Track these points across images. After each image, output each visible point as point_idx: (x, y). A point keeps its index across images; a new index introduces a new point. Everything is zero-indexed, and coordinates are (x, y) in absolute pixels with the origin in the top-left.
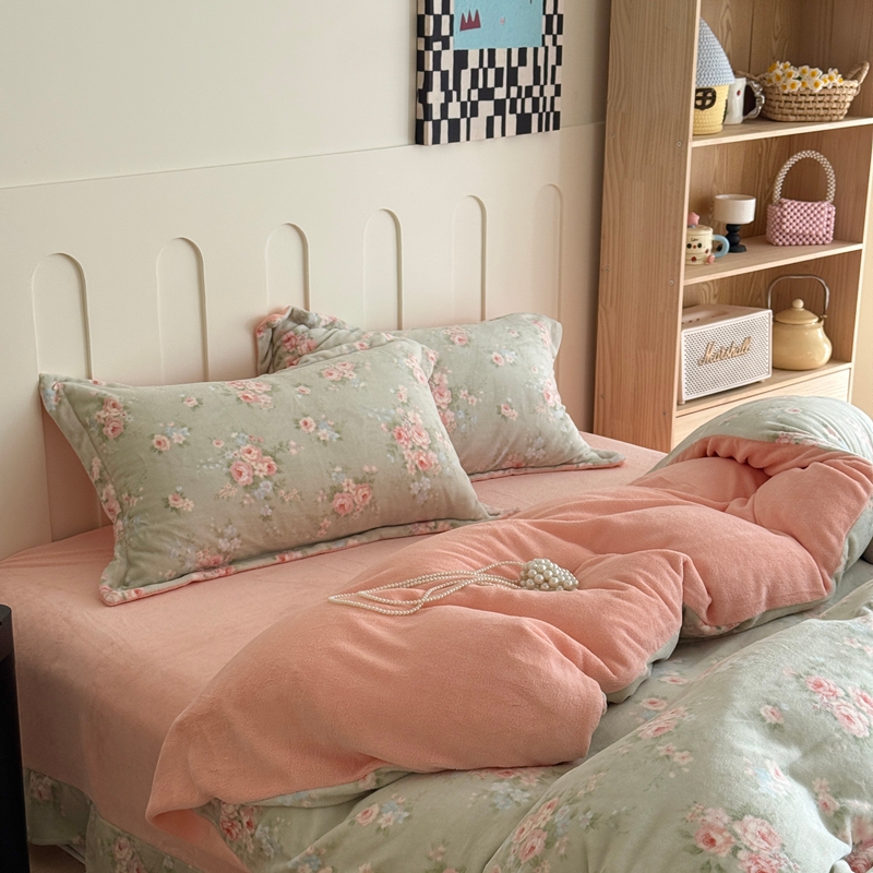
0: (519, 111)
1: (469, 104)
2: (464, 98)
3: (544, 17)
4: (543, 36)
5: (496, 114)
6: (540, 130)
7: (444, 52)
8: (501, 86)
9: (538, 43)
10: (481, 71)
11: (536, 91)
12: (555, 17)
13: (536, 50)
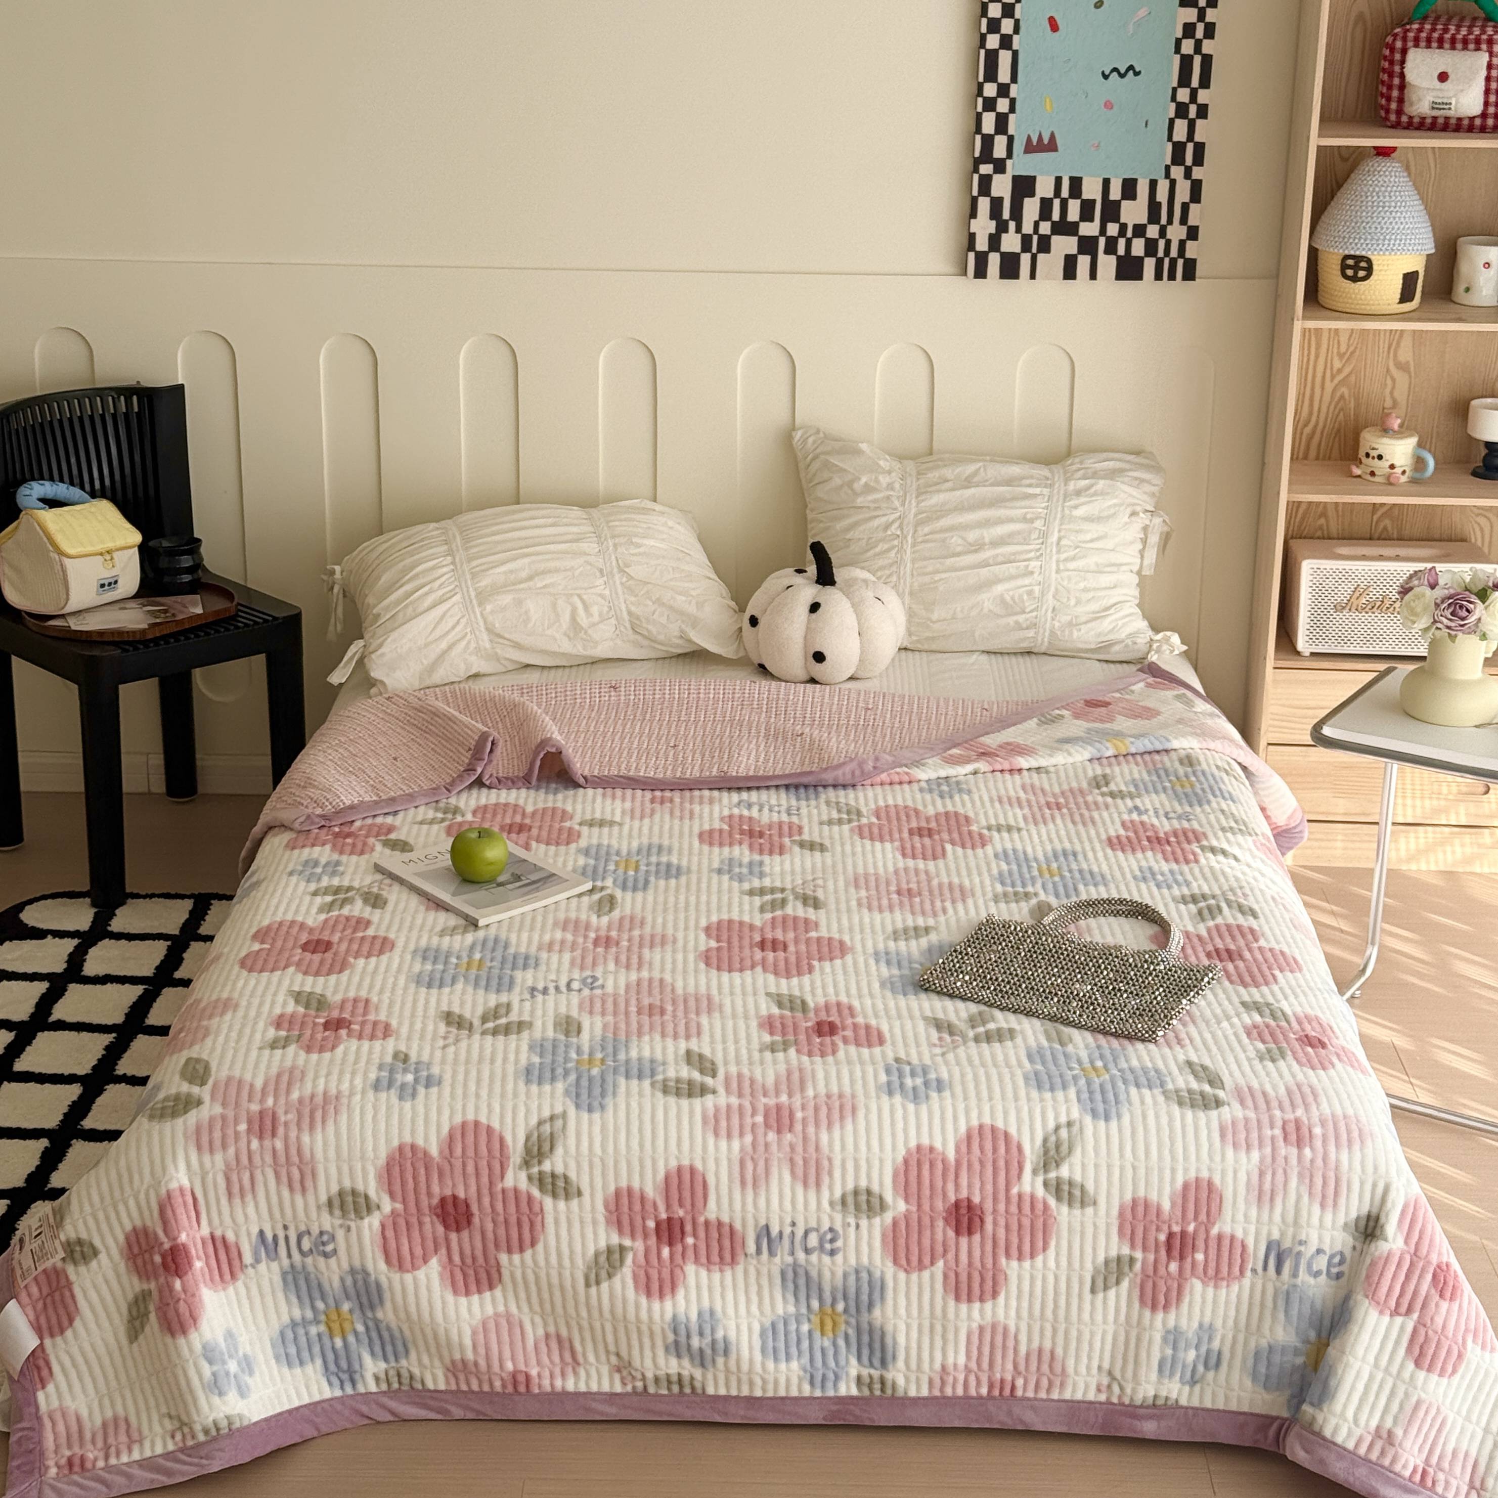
0: (1121, 251)
1: (1035, 238)
2: (1027, 228)
3: (1170, 145)
4: (1167, 168)
5: (1082, 250)
6: (1158, 276)
7: (997, 178)
8: (1091, 220)
9: (1160, 175)
10: (1057, 203)
11: (1153, 231)
12: (1190, 147)
13: (1153, 184)
